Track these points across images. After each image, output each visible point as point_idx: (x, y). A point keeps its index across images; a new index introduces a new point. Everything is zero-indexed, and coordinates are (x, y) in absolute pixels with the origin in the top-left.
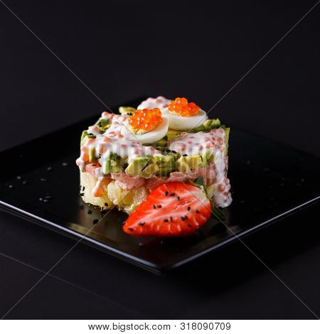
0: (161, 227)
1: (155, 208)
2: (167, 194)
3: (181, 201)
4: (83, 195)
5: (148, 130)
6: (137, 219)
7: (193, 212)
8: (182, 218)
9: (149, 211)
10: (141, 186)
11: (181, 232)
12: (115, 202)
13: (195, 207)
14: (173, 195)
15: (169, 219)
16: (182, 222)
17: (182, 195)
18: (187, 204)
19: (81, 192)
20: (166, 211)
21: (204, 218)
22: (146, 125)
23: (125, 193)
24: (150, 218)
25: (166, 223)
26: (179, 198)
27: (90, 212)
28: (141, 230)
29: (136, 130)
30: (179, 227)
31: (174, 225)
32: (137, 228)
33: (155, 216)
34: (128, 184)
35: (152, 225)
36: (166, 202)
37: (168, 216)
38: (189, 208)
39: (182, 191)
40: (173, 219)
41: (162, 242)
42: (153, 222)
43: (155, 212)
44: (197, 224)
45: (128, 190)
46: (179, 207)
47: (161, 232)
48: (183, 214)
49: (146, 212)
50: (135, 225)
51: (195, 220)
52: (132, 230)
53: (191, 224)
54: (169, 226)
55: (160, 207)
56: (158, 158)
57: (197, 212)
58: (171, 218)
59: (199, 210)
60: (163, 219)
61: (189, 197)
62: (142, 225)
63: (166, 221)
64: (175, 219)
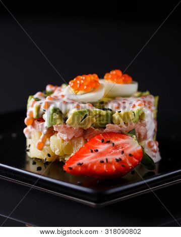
0: (97, 167)
1: (92, 152)
2: (103, 141)
3: (115, 147)
4: (28, 151)
5: (87, 91)
6: (76, 160)
7: (126, 155)
8: (116, 159)
9: (87, 155)
10: (80, 137)
11: (116, 171)
12: (57, 152)
13: (128, 152)
14: (108, 142)
15: (105, 161)
16: (117, 163)
17: (116, 143)
18: (121, 150)
19: (28, 148)
20: (102, 154)
21: (136, 160)
22: (85, 87)
23: (66, 143)
24: (88, 159)
25: (103, 164)
26: (114, 144)
27: (34, 163)
28: (80, 169)
29: (76, 91)
30: (113, 167)
31: (109, 165)
32: (76, 167)
33: (92, 158)
34: (68, 134)
35: (90, 165)
36: (102, 148)
37: (104, 158)
38: (123, 152)
39: (116, 139)
40: (109, 161)
41: (98, 182)
42: (90, 163)
43: (92, 155)
44: (130, 165)
45: (68, 140)
46: (114, 151)
47: (98, 171)
48: (118, 157)
49: (85, 155)
50: (74, 165)
51: (128, 162)
52: (71, 169)
53: (125, 165)
54: (105, 166)
55: (97, 151)
56: (96, 111)
57: (130, 155)
58: (107, 159)
59: (132, 153)
60: (99, 161)
61: (123, 144)
62: (80, 164)
63: (102, 162)
64: (110, 160)
